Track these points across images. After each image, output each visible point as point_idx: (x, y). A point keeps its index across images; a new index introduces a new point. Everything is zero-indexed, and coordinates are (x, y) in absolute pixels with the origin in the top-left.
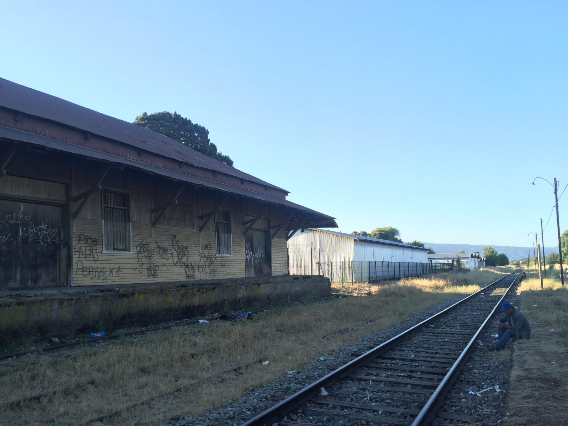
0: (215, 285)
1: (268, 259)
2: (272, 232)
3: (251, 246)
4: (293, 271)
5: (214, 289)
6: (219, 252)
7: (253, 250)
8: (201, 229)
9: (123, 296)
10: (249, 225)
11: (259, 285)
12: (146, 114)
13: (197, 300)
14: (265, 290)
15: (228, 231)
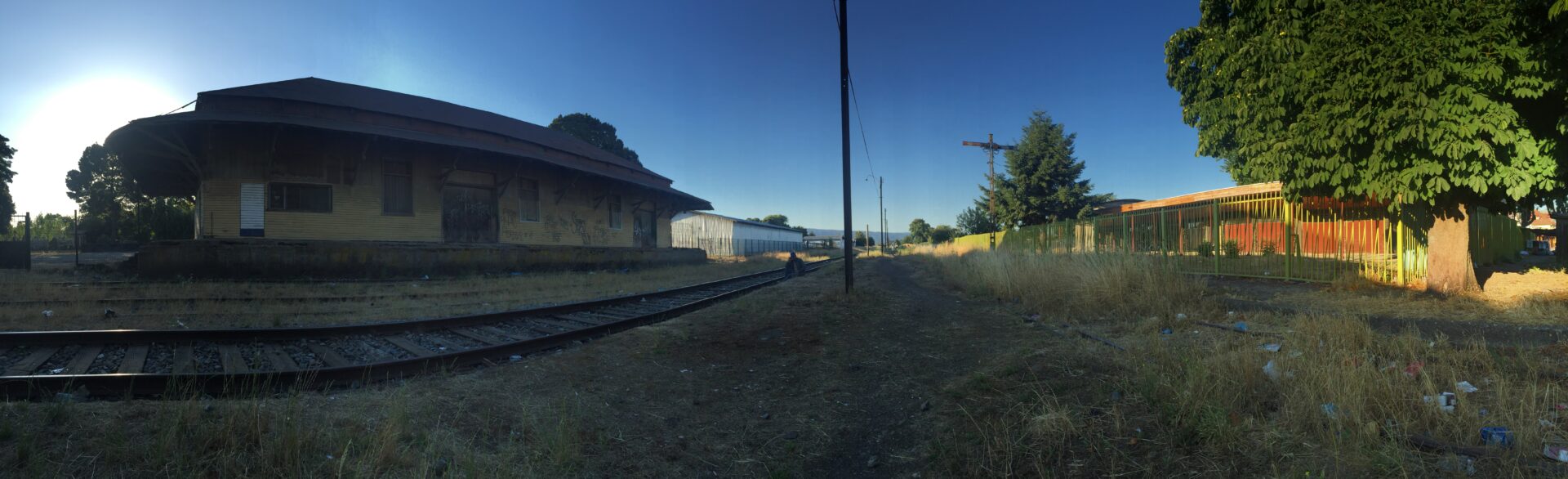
0: (604, 250)
1: (654, 235)
2: (658, 213)
3: (639, 222)
4: (675, 245)
5: (603, 252)
6: (611, 226)
7: (640, 226)
8: (596, 207)
9: (532, 251)
10: (636, 206)
11: (642, 252)
12: (561, 116)
13: (590, 259)
14: (647, 256)
15: (619, 210)
